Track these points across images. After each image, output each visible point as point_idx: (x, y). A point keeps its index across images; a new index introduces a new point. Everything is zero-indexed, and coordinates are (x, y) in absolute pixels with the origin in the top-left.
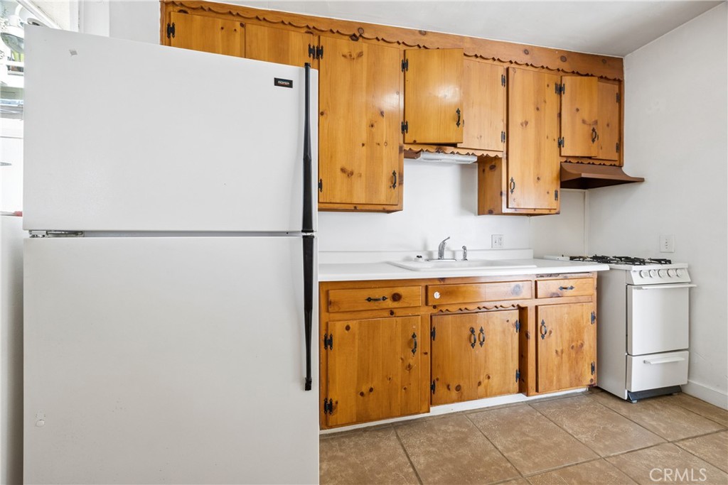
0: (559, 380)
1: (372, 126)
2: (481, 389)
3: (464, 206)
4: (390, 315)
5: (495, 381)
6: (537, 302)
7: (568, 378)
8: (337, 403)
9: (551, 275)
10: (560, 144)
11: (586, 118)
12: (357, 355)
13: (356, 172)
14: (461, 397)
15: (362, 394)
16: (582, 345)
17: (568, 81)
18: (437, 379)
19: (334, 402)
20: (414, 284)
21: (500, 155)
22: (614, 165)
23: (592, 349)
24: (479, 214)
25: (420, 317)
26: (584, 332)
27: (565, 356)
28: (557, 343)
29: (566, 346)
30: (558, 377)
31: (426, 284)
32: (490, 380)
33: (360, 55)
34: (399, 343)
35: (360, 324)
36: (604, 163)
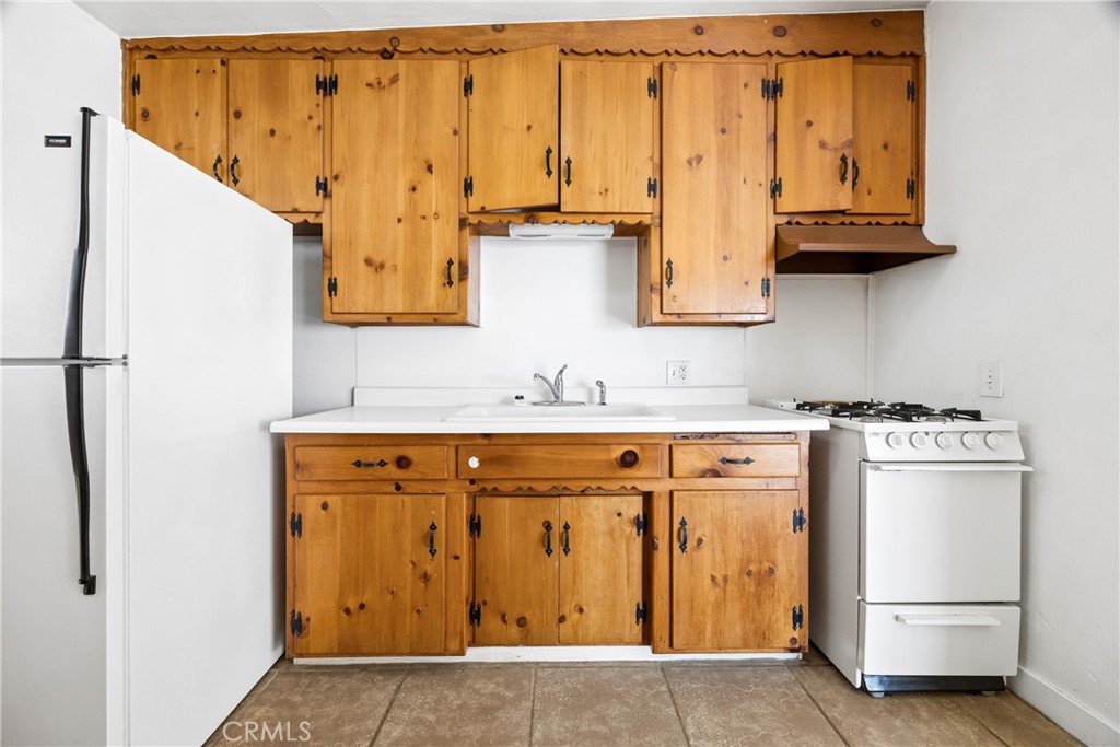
0: (718, 632)
1: (414, 189)
2: (565, 628)
3: (613, 311)
4: (395, 491)
5: (593, 616)
6: (670, 484)
7: (738, 629)
8: (308, 620)
9: (702, 435)
10: (776, 189)
11: (828, 138)
12: (338, 550)
13: (388, 264)
14: (526, 638)
15: (347, 611)
16: (771, 571)
17: (789, 73)
18: (485, 603)
19: (304, 619)
20: (435, 442)
21: (647, 220)
22: (904, 224)
23: (795, 581)
24: (638, 326)
25: (444, 498)
26: (775, 546)
27: (731, 587)
28: (714, 562)
29: (733, 570)
30: (715, 624)
31: (457, 443)
32: (583, 616)
33: (395, 80)
34: (409, 538)
35: (344, 502)
36: (875, 221)
